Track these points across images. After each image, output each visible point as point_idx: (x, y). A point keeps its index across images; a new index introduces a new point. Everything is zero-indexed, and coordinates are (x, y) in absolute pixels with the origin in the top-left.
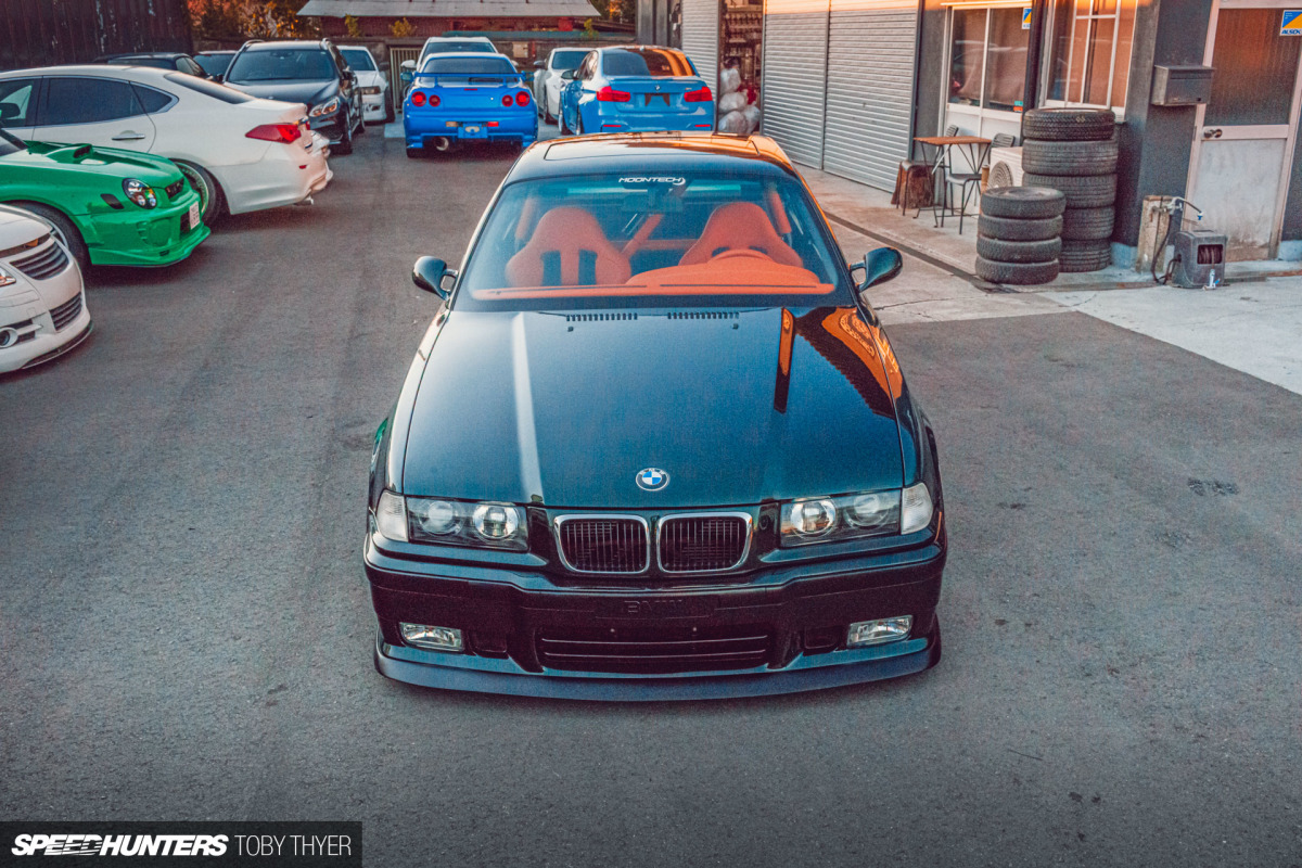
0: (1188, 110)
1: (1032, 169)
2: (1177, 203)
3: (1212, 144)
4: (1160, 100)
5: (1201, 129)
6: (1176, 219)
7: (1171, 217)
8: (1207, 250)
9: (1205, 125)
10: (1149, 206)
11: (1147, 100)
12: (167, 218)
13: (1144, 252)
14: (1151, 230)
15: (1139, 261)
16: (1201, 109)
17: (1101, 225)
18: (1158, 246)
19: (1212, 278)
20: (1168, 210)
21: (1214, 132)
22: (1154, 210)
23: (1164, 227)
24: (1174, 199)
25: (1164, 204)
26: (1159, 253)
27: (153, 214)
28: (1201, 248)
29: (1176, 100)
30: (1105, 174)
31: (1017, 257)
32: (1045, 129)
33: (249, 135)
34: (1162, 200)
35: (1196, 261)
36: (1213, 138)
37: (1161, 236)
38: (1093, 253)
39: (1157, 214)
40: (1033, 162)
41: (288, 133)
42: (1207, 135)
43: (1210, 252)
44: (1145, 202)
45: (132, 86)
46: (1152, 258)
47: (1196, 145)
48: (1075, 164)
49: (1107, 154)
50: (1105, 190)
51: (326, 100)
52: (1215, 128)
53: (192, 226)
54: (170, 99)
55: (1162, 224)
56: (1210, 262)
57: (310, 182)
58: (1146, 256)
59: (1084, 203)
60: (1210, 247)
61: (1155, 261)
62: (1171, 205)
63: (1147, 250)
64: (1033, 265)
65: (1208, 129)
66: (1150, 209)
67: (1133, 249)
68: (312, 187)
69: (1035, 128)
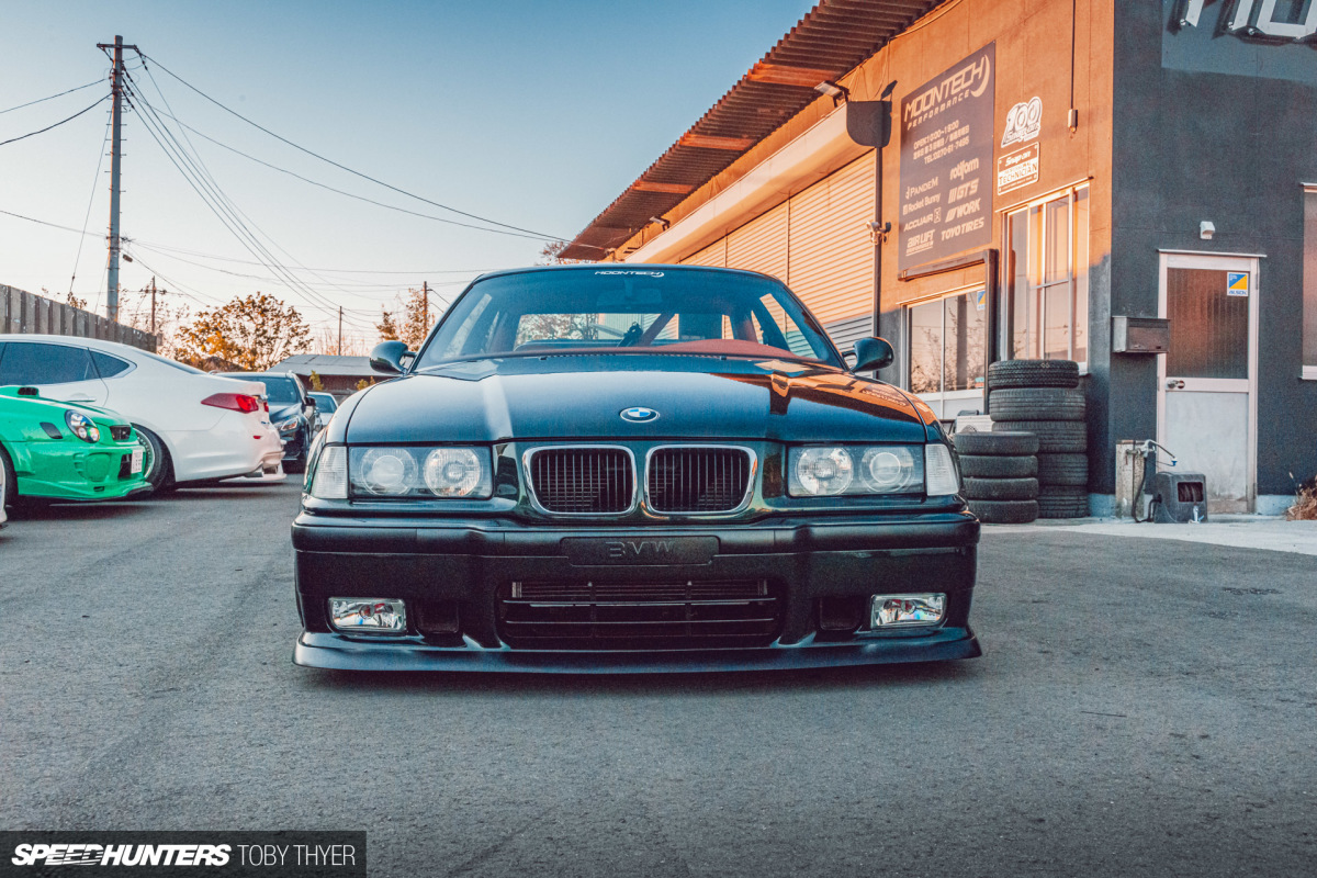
0: (1150, 357)
1: (1001, 416)
2: (1151, 445)
3: (1176, 395)
4: (1121, 346)
5: (1163, 380)
6: (1150, 460)
7: (1145, 459)
8: (1187, 488)
9: (1167, 375)
10: (1122, 449)
11: (1108, 349)
12: (107, 454)
13: (1122, 496)
14: (1127, 474)
15: (1119, 506)
16: (1162, 359)
17: (1075, 471)
18: (1136, 491)
19: (1196, 514)
20: (1142, 453)
21: (1177, 382)
22: (1128, 453)
23: (1140, 470)
24: (1147, 442)
25: (1136, 447)
26: (1137, 498)
27: (93, 447)
28: (1181, 486)
29: (1136, 348)
30: (1075, 420)
31: (995, 494)
32: (1011, 376)
33: (204, 402)
34: (1134, 444)
35: (1177, 500)
36: (1176, 389)
37: (1138, 480)
38: (1070, 498)
39: (1132, 457)
40: (1002, 409)
41: (245, 404)
42: (1171, 386)
43: (1190, 490)
44: (1118, 446)
45: (91, 352)
46: (1131, 502)
47: (1161, 395)
48: (1043, 409)
49: (1075, 400)
50: (1077, 436)
51: (286, 418)
52: (1179, 379)
53: (133, 471)
54: (127, 366)
55: (1137, 467)
56: (1192, 500)
57: (263, 454)
58: (1125, 501)
59: (1057, 448)
60: (1189, 484)
61: (1134, 506)
62: (1144, 448)
63: (1125, 494)
64: (1012, 502)
65: (1171, 380)
66: (1123, 452)
67: (1111, 497)
68: (264, 460)
69: (1000, 376)
